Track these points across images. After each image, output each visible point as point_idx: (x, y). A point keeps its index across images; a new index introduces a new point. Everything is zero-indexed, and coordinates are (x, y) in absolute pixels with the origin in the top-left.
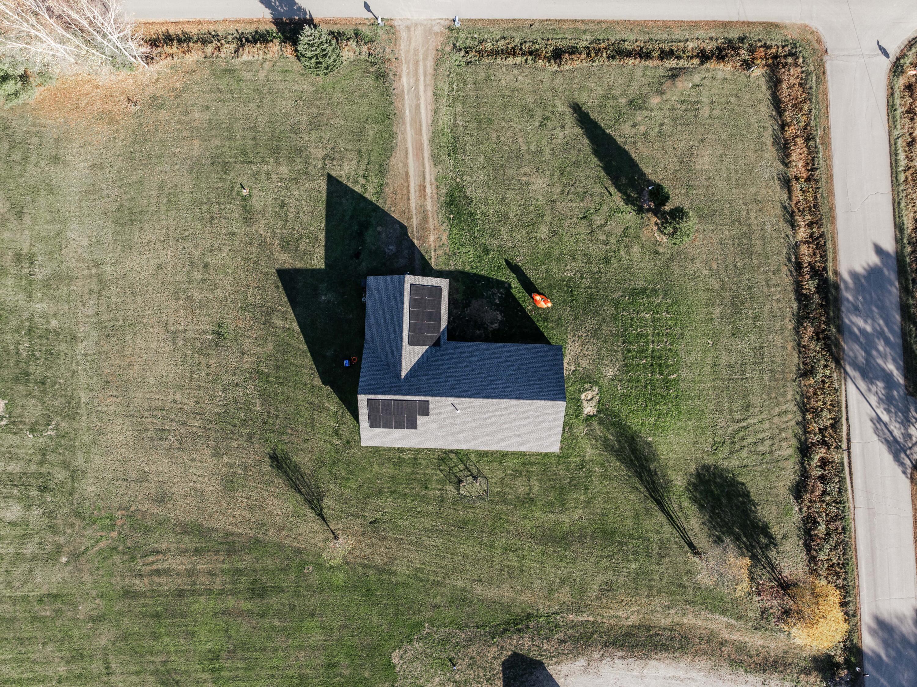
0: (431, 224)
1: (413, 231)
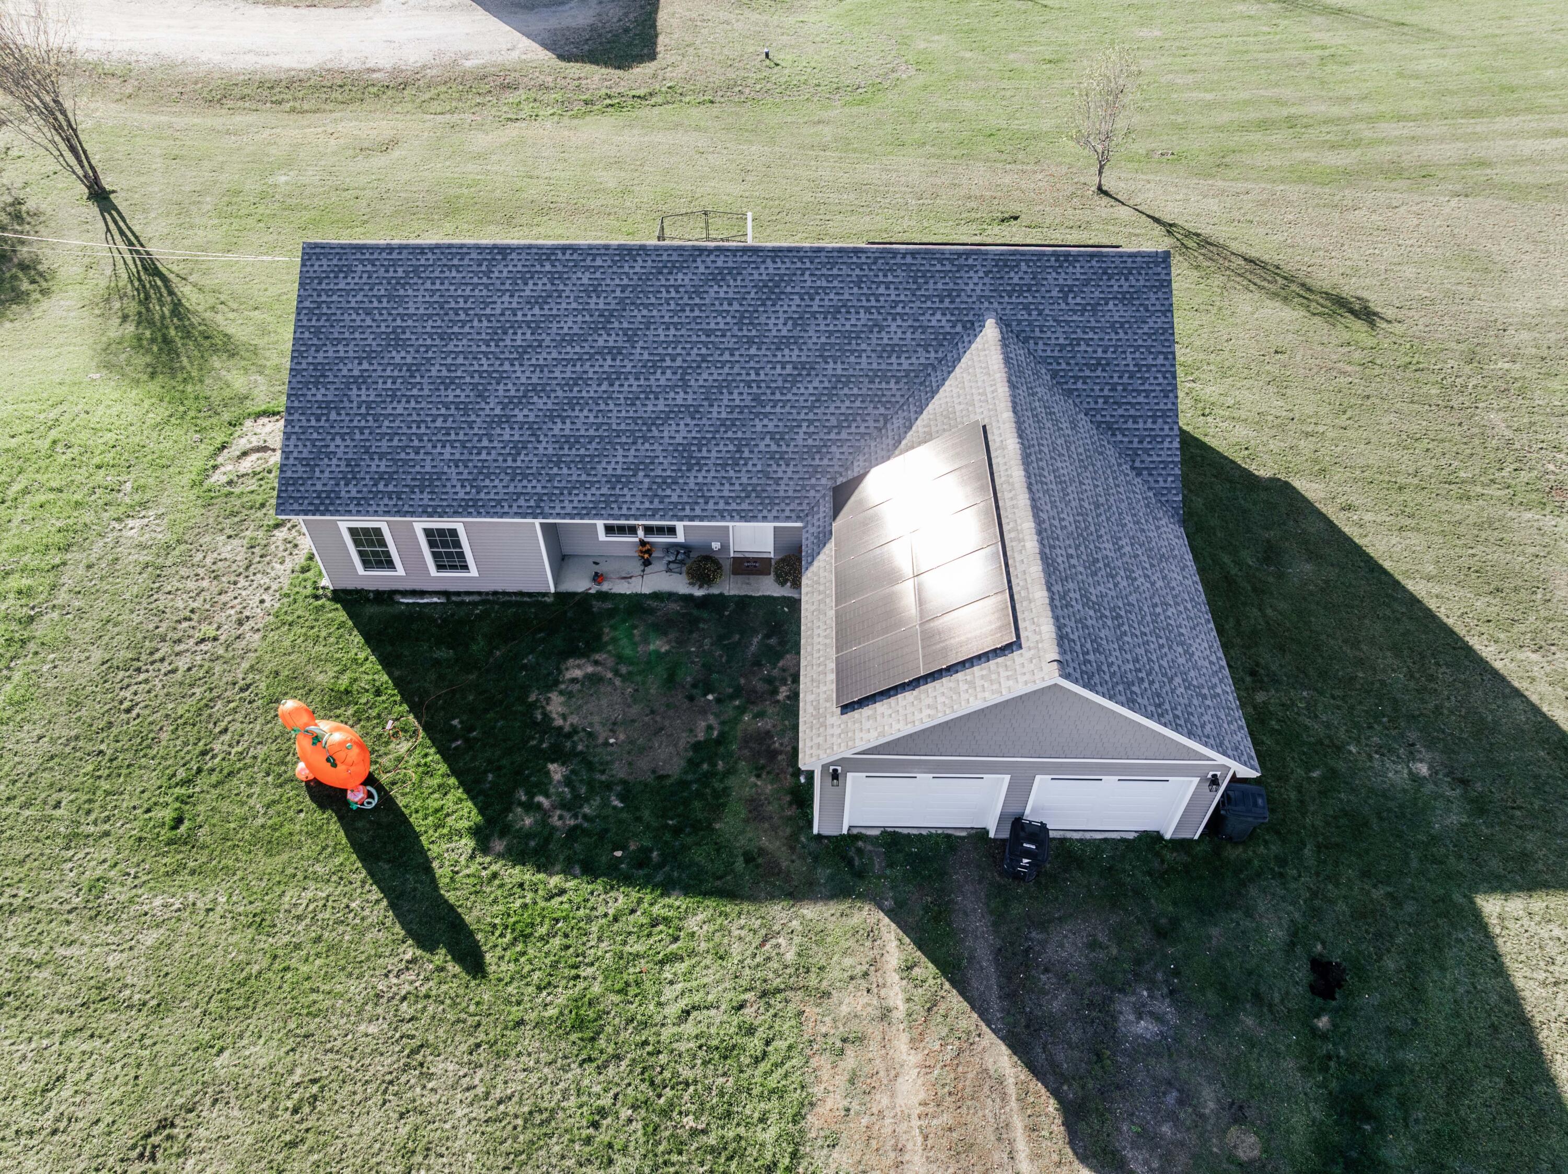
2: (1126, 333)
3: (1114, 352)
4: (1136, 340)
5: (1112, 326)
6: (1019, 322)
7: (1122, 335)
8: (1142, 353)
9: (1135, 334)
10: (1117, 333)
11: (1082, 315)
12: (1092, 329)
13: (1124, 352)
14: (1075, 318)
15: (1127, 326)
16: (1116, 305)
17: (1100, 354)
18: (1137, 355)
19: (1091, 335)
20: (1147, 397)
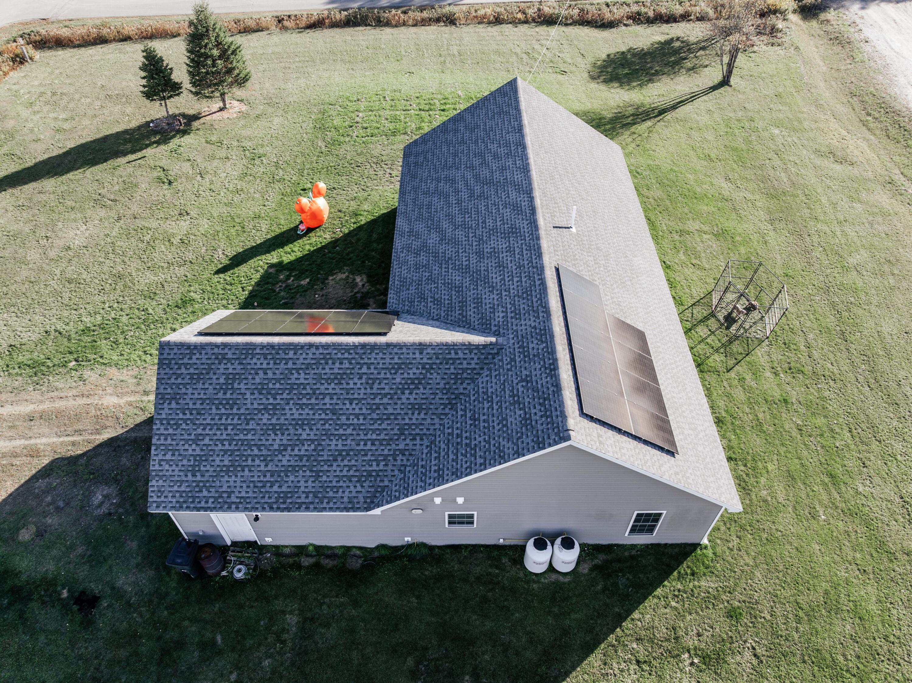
0: (71, 403)
1: (73, 444)
2: (499, 430)
3: (484, 427)
4: (494, 439)
5: (503, 419)
6: (502, 360)
7: (497, 428)
8: (485, 446)
9: (499, 437)
10: (498, 424)
11: (510, 396)
12: (501, 407)
13: (485, 434)
14: (507, 392)
15: (505, 429)
16: (520, 416)
17: (482, 418)
18: (483, 444)
19: (495, 407)
20: (453, 460)
